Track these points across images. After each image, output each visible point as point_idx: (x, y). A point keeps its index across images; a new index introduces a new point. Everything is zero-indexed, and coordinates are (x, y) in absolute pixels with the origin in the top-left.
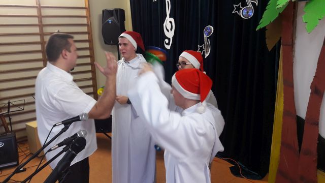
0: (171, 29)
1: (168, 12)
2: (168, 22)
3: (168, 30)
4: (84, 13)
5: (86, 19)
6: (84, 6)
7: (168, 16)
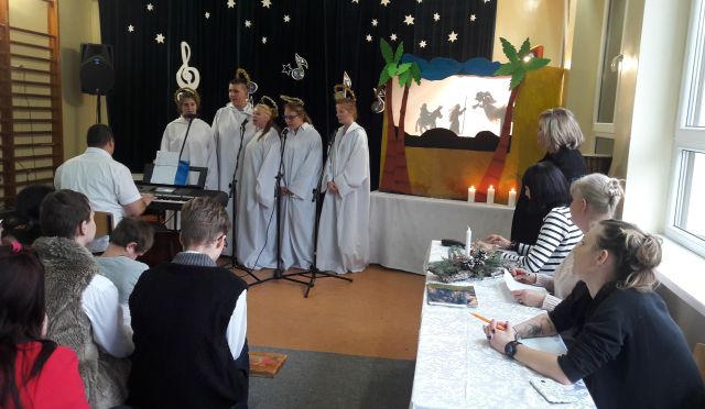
0: (193, 81)
1: (186, 60)
2: (186, 71)
3: (186, 82)
4: (45, 42)
5: (48, 52)
6: (46, 32)
7: (185, 65)
